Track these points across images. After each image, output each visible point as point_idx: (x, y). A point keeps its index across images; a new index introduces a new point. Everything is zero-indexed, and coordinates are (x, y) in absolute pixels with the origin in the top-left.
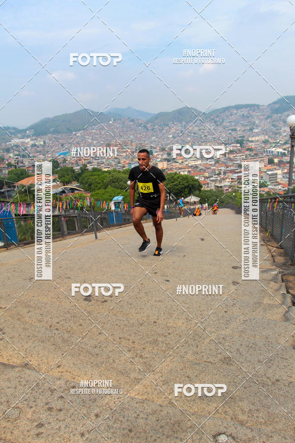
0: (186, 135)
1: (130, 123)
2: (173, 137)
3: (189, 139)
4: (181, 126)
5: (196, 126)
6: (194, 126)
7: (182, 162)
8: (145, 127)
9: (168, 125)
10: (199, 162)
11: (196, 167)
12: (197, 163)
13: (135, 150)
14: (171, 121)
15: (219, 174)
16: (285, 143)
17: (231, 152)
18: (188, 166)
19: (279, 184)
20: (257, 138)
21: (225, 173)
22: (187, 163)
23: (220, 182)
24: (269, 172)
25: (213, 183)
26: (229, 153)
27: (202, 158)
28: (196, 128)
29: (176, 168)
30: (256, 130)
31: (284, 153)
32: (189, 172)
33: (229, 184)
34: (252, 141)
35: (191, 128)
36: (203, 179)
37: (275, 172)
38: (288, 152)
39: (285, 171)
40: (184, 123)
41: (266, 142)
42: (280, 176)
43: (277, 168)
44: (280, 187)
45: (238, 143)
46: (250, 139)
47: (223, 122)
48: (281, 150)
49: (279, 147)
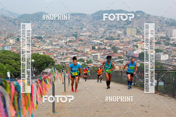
0: (41, 30)
1: (3, 19)
2: (33, 30)
3: (43, 32)
4: (38, 23)
6: (46, 24)
7: (39, 47)
8: (14, 22)
10: (50, 47)
11: (48, 50)
12: (48, 48)
13: (7, 37)
14: (31, 20)
15: (63, 55)
16: (101, 38)
17: (70, 41)
18: (43, 49)
19: (99, 62)
20: (85, 34)
21: (66, 54)
22: (42, 47)
23: (64, 60)
24: (93, 55)
25: (60, 60)
26: (68, 42)
27: (52, 44)
28: (48, 26)
29: (35, 50)
30: (84, 29)
31: (101, 43)
32: (44, 53)
33: (69, 61)
34: (82, 36)
35: (44, 25)
36: (53, 58)
37: (96, 54)
38: (103, 42)
39: (102, 54)
40: (40, 22)
41: (90, 36)
42: (99, 57)
43: (98, 52)
44: (99, 63)
45: (73, 36)
46: (81, 34)
47: (64, 23)
48: (99, 41)
49: (98, 39)
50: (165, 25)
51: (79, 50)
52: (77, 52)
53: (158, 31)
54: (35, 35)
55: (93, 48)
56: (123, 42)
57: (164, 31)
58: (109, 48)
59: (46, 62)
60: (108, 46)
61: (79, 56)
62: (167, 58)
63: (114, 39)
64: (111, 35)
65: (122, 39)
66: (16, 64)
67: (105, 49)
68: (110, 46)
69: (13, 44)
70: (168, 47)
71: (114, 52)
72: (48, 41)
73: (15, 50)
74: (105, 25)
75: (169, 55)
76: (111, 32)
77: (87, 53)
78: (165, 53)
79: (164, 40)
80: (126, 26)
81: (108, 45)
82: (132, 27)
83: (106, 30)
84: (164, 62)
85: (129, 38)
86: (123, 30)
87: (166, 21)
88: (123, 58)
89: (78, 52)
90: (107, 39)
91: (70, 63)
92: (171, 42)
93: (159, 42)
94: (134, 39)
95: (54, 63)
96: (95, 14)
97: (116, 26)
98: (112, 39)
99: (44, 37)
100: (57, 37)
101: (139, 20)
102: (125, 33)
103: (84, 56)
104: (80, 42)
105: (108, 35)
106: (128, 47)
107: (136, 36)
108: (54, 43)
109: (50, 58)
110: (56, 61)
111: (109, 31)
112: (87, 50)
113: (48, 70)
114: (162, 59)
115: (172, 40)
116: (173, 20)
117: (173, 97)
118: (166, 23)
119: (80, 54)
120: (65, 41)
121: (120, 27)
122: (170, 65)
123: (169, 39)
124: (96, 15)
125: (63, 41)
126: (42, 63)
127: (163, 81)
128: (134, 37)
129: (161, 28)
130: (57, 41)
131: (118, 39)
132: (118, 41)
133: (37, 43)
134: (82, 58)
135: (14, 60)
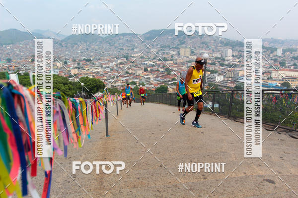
0: (90, 52)
2: (81, 52)
3: (92, 54)
4: (86, 45)
5: (97, 45)
7: (88, 70)
8: (61, 44)
9: (77, 44)
10: (100, 70)
11: (98, 73)
12: (98, 70)
14: (79, 41)
15: (114, 78)
16: (154, 59)
17: (121, 63)
18: (92, 73)
19: (152, 84)
20: (137, 55)
21: (117, 77)
22: (91, 70)
23: (115, 83)
24: (146, 77)
25: (110, 84)
26: (119, 64)
27: (102, 67)
28: (97, 47)
29: (84, 74)
30: (136, 50)
31: (154, 65)
32: (93, 76)
33: (121, 84)
34: (134, 57)
35: (93, 47)
36: (103, 81)
37: (149, 76)
38: (156, 64)
39: (155, 76)
40: (88, 43)
41: (142, 58)
42: (152, 79)
43: (150, 74)
44: (152, 86)
45: (124, 58)
46: (132, 55)
47: (114, 43)
48: (151, 63)
49: (150, 61)
50: (220, 45)
51: (130, 72)
52: (128, 75)
53: (213, 51)
54: (83, 58)
55: (146, 70)
56: (176, 63)
57: (219, 51)
58: (163, 70)
59: (97, 86)
60: (161, 68)
61: (131, 79)
62: (222, 79)
63: (168, 61)
64: (164, 56)
65: (176, 60)
66: (64, 89)
67: (158, 71)
68: (163, 67)
69: (61, 68)
70: (223, 68)
71: (168, 74)
72: (97, 64)
73: (63, 74)
74: (157, 45)
75: (224, 76)
76: (164, 53)
77: (139, 75)
78: (220, 74)
79: (219, 60)
80: (179, 47)
81: (161, 66)
82: (186, 47)
83: (159, 51)
84: (219, 84)
85: (183, 59)
86: (177, 51)
87: (221, 41)
88: (176, 80)
89: (130, 74)
90: (160, 60)
91: (122, 86)
92: (226, 63)
93: (214, 62)
94: (188, 60)
95: (105, 86)
96: (147, 33)
97: (169, 47)
98: (165, 60)
99: (93, 59)
100: (107, 60)
101: (193, 40)
102: (179, 54)
103: (136, 79)
104: (131, 64)
105: (161, 56)
106: (182, 68)
107: (190, 57)
108: (104, 66)
109: (100, 82)
110: (107, 84)
111: (162, 52)
112: (139, 72)
113: (99, 94)
114: (216, 80)
115: (227, 61)
116: (228, 40)
117: (229, 118)
118: (221, 43)
119: (132, 76)
120: (116, 63)
121: (173, 48)
122: (225, 87)
123: (224, 60)
124: (148, 35)
125: (114, 63)
126: (92, 87)
127: (218, 102)
128: (188, 57)
129: (216, 48)
130: (107, 63)
131: (171, 60)
132: (172, 62)
133: (86, 66)
134: (133, 80)
135: (62, 85)
